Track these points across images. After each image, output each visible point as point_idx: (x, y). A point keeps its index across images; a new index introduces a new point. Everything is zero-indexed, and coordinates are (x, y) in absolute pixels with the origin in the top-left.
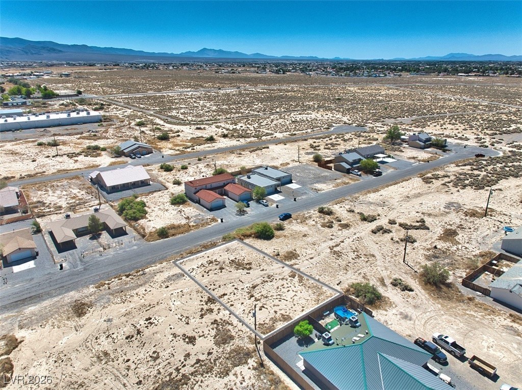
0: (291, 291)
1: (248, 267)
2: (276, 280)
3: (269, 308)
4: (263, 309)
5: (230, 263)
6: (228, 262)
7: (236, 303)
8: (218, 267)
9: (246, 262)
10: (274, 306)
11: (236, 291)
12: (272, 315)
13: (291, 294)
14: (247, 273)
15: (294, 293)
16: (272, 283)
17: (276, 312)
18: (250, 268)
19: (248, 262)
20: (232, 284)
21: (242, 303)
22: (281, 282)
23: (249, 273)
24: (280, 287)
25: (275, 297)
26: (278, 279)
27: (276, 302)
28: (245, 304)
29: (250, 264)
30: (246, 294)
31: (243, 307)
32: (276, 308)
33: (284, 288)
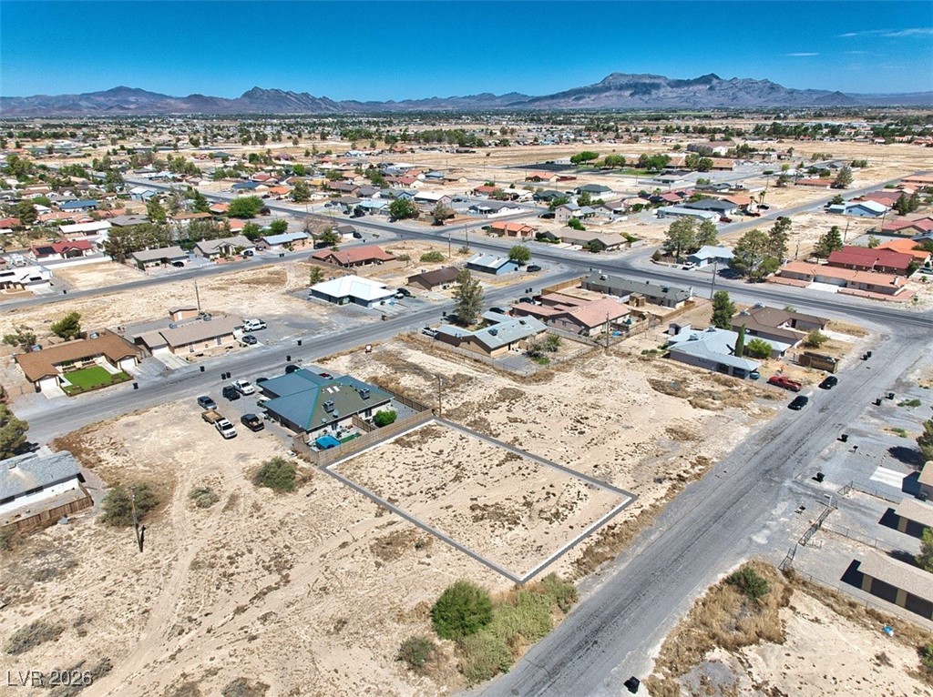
0: (396, 476)
1: (478, 512)
2: (421, 492)
3: (429, 453)
4: (438, 451)
5: (519, 518)
6: (524, 520)
7: (478, 456)
8: (538, 507)
9: (487, 522)
10: (423, 456)
11: (485, 470)
12: (425, 447)
13: (396, 474)
14: (476, 499)
15: (391, 474)
16: (428, 486)
17: (420, 449)
18: (473, 508)
19: (482, 523)
20: (495, 479)
21: (469, 456)
22: (413, 489)
23: (472, 499)
24: (415, 481)
25: (422, 467)
26: (418, 494)
27: (419, 461)
28: (465, 456)
29: (476, 519)
30: (469, 468)
31: (467, 452)
32: (419, 453)
33: (408, 481)
